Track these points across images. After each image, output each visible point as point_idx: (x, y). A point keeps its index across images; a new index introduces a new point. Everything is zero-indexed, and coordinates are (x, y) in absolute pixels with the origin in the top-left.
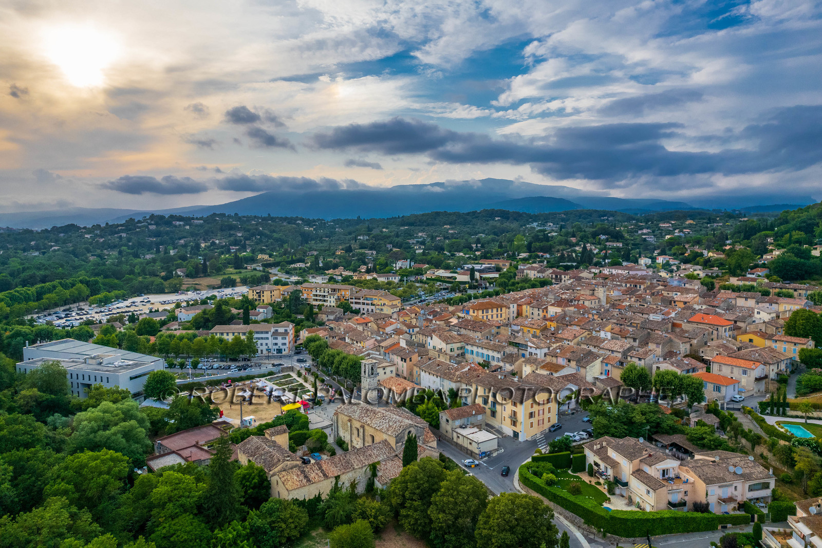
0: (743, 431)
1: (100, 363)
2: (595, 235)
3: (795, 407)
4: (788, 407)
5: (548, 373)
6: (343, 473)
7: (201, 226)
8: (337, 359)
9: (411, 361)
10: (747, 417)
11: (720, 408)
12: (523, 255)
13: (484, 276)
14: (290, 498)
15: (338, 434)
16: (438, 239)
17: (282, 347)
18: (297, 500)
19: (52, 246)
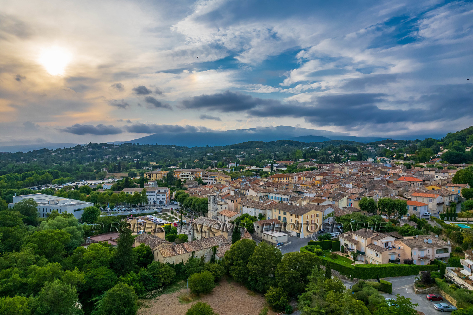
0: (431, 227)
1: (57, 204)
2: (341, 149)
3: (461, 216)
4: (457, 216)
5: (317, 204)
6: (197, 251)
7: (118, 149)
8: (194, 200)
9: (237, 202)
10: (433, 222)
11: (417, 218)
12: (301, 160)
13: (278, 169)
14: (165, 262)
15: (194, 236)
16: (252, 155)
17: (162, 201)
18: (169, 263)
19: (33, 159)
